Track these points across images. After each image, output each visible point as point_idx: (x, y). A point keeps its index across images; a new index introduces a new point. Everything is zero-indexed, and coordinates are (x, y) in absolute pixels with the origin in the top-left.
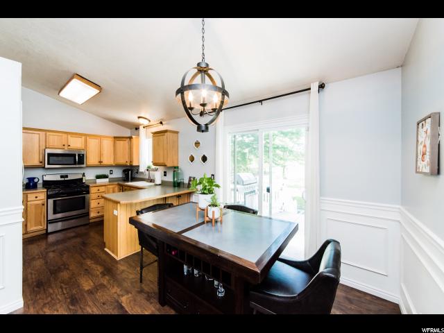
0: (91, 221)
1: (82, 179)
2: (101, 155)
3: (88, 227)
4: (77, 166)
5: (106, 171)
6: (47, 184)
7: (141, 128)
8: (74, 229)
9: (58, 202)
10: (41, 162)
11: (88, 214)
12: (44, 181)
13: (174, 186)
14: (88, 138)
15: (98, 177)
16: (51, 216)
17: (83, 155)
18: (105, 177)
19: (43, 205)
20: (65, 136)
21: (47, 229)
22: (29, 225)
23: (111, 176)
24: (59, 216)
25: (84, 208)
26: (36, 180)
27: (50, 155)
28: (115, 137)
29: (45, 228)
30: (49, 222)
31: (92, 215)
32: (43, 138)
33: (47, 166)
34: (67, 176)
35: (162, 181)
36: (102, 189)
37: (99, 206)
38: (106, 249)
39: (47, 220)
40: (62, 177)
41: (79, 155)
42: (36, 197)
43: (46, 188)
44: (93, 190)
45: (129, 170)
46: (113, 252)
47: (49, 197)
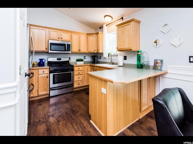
0: (74, 90)
1: (68, 61)
2: (80, 45)
3: (73, 94)
4: (66, 52)
5: (81, 57)
6: (50, 63)
7: (105, 26)
8: (65, 95)
9: (55, 76)
10: (47, 49)
11: (72, 85)
12: (48, 62)
13: (138, 68)
14: (72, 34)
15: (78, 60)
16: (52, 86)
17: (70, 45)
18: (81, 60)
19: (47, 77)
20: (59, 32)
21: (49, 94)
22: (39, 91)
23: (85, 60)
24: (56, 85)
25: (70, 81)
26: (44, 61)
27: (51, 44)
28: (87, 34)
29: (49, 93)
30: (51, 89)
31: (76, 85)
32: (47, 33)
33: (50, 52)
34: (60, 59)
35: (124, 64)
36: (81, 68)
37: (79, 79)
38: (91, 121)
39: (50, 88)
40: (58, 59)
41: (67, 45)
42: (43, 72)
43: (49, 66)
44: (76, 69)
45: (95, 56)
46: (100, 129)
47: (50, 72)
